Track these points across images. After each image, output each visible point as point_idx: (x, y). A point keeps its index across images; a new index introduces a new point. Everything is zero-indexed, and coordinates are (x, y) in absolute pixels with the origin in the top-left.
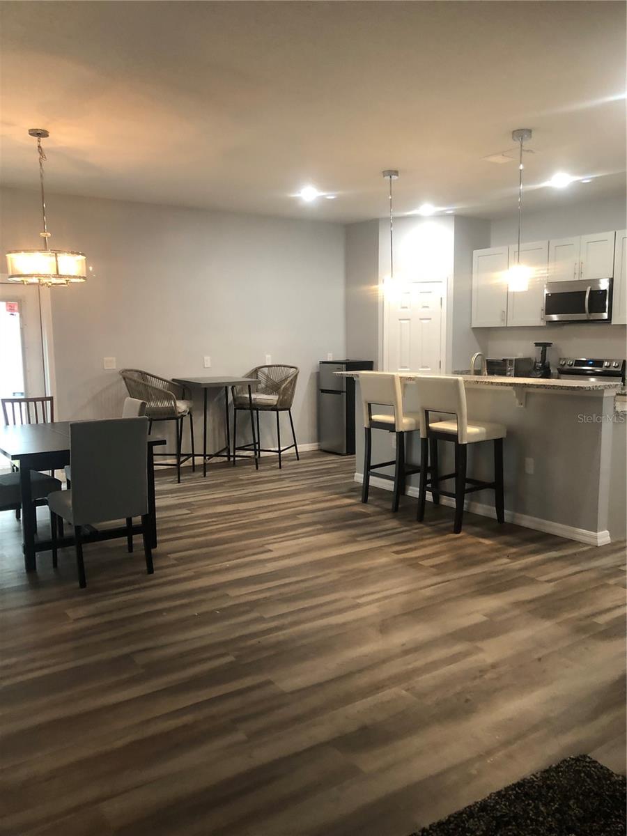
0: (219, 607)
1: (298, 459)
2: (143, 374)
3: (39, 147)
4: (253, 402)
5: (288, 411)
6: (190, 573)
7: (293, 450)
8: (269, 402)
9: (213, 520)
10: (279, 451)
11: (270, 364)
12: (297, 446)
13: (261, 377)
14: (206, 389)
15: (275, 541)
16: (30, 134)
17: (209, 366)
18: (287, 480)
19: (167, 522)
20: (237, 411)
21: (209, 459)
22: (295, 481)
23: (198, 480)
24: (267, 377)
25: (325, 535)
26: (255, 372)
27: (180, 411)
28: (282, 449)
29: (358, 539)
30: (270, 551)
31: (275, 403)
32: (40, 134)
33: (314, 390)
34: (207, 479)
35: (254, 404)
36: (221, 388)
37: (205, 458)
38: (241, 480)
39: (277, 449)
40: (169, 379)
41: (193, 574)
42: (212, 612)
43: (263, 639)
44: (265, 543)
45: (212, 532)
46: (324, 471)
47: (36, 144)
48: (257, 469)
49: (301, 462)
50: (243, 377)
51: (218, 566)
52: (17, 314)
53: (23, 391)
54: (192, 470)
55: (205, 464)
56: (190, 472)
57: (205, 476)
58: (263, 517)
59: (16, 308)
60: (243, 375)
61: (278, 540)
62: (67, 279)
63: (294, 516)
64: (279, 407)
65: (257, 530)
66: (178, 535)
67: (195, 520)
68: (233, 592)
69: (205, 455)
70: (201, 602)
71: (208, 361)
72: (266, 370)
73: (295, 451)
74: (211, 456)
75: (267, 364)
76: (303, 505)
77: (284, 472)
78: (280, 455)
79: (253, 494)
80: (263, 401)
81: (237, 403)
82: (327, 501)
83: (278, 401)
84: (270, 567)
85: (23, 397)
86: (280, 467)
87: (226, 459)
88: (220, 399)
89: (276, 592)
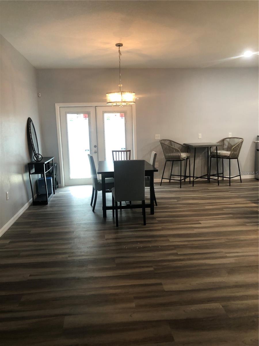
0: (161, 245)
1: (241, 182)
2: (171, 141)
3: (119, 51)
4: (218, 154)
5: (237, 159)
6: (160, 228)
7: (238, 178)
8: (226, 155)
9: (184, 206)
10: (230, 178)
11: (231, 137)
12: (241, 176)
13: (226, 143)
14: (195, 148)
15: (205, 219)
16: (116, 46)
17: (201, 138)
18: (230, 192)
19: (164, 204)
20: (212, 158)
21: (196, 179)
22: (232, 192)
23: (190, 187)
24: (229, 143)
25: (231, 220)
26: (223, 140)
27: (182, 157)
28: (231, 177)
29: (247, 224)
30: (200, 223)
31: (229, 155)
32: (119, 45)
33: (254, 149)
34: (194, 188)
35: (219, 156)
36: (206, 147)
37: (193, 178)
38: (209, 189)
39: (229, 177)
40: (182, 143)
41: (161, 228)
42: (158, 247)
43: (171, 263)
44: (200, 219)
45: (180, 211)
46: (251, 189)
47: (118, 49)
48: (219, 185)
49: (242, 183)
50: (216, 143)
51: (173, 227)
52: (124, 118)
53: (125, 148)
54: (189, 183)
55: (193, 181)
56: (188, 184)
57: (193, 186)
58: (207, 207)
59: (123, 115)
60: (216, 142)
61: (207, 219)
62: (127, 103)
63: (221, 209)
64: (230, 157)
65: (201, 213)
66: (166, 210)
67: (176, 205)
68: (171, 239)
69: (193, 177)
70: (156, 241)
71: (200, 136)
72: (228, 139)
73: (240, 178)
74: (197, 178)
75: (229, 137)
76: (229, 204)
77: (231, 188)
78: (230, 180)
79: (209, 196)
80: (223, 154)
81: (212, 155)
82: (244, 204)
83: (230, 154)
84: (195, 231)
85: (125, 150)
86: (230, 185)
87: (207, 179)
88: (205, 153)
89: (191, 243)
